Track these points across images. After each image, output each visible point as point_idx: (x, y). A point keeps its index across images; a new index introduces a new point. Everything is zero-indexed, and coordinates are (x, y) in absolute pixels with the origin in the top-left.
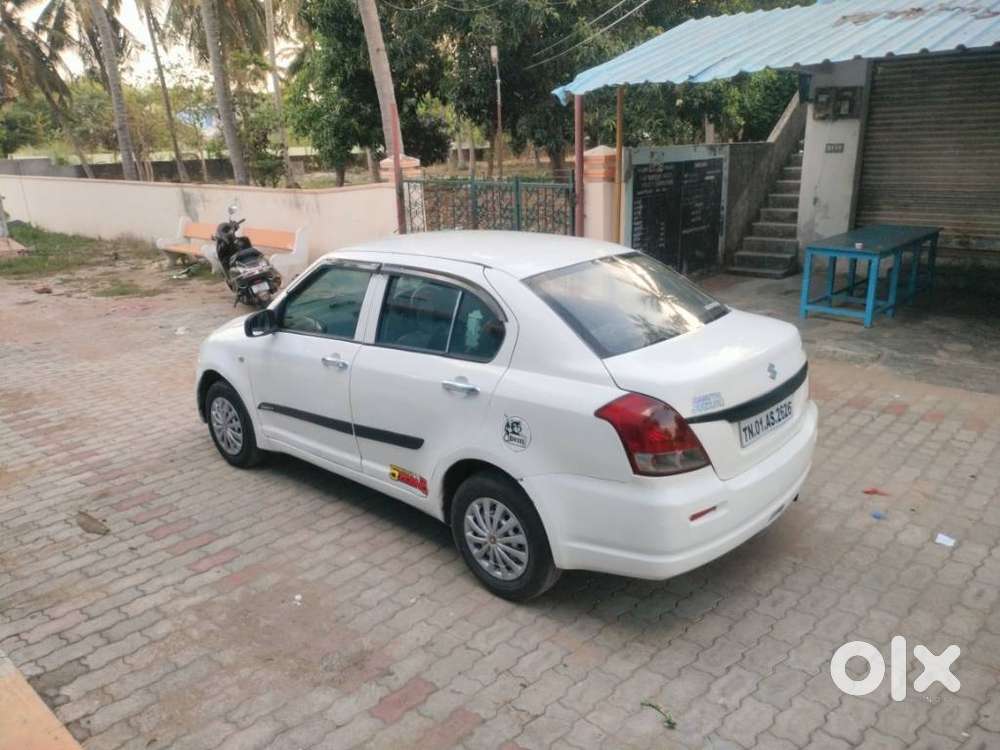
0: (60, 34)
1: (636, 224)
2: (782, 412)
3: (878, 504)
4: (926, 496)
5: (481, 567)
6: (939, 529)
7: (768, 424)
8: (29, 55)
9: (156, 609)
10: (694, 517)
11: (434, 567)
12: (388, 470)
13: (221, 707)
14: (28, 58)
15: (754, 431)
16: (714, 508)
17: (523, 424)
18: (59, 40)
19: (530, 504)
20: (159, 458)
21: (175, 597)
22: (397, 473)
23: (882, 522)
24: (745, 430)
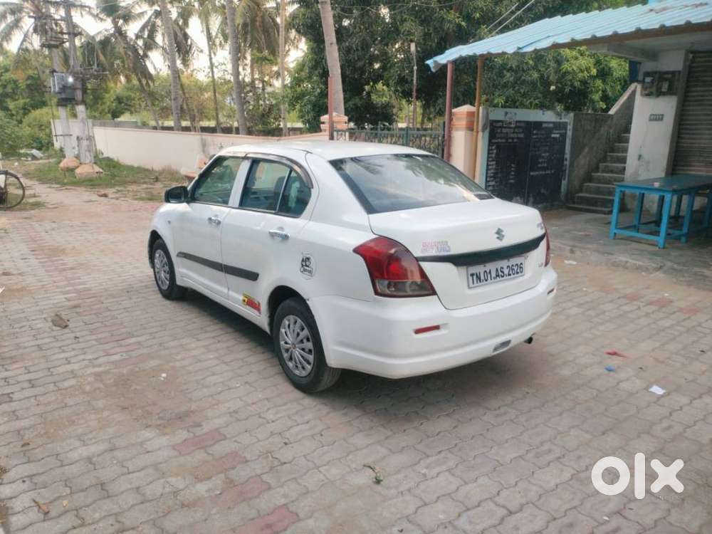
0: (152, 42)
1: (489, 163)
2: (513, 269)
3: (615, 362)
4: (657, 360)
5: (288, 367)
6: (657, 383)
7: (497, 276)
8: (130, 53)
9: (72, 371)
10: (418, 331)
11: (263, 367)
12: (241, 298)
13: (80, 431)
14: (129, 55)
15: (482, 278)
16: (437, 328)
17: (312, 259)
18: (150, 45)
19: (312, 317)
20: (120, 290)
21: (87, 367)
22: (246, 299)
23: (612, 373)
24: (472, 275)
